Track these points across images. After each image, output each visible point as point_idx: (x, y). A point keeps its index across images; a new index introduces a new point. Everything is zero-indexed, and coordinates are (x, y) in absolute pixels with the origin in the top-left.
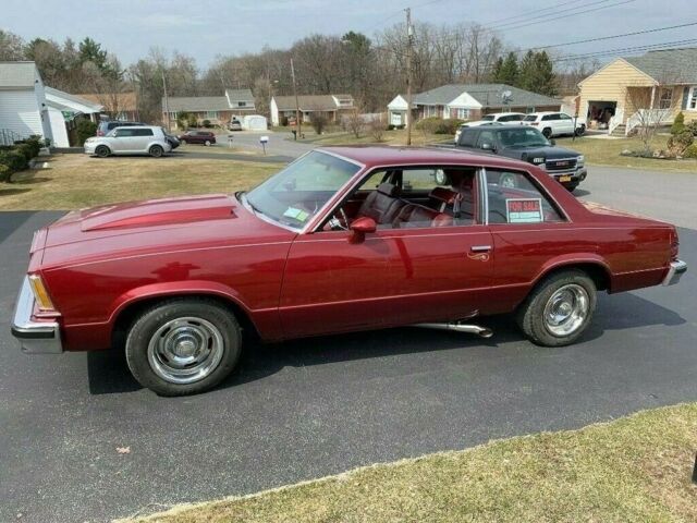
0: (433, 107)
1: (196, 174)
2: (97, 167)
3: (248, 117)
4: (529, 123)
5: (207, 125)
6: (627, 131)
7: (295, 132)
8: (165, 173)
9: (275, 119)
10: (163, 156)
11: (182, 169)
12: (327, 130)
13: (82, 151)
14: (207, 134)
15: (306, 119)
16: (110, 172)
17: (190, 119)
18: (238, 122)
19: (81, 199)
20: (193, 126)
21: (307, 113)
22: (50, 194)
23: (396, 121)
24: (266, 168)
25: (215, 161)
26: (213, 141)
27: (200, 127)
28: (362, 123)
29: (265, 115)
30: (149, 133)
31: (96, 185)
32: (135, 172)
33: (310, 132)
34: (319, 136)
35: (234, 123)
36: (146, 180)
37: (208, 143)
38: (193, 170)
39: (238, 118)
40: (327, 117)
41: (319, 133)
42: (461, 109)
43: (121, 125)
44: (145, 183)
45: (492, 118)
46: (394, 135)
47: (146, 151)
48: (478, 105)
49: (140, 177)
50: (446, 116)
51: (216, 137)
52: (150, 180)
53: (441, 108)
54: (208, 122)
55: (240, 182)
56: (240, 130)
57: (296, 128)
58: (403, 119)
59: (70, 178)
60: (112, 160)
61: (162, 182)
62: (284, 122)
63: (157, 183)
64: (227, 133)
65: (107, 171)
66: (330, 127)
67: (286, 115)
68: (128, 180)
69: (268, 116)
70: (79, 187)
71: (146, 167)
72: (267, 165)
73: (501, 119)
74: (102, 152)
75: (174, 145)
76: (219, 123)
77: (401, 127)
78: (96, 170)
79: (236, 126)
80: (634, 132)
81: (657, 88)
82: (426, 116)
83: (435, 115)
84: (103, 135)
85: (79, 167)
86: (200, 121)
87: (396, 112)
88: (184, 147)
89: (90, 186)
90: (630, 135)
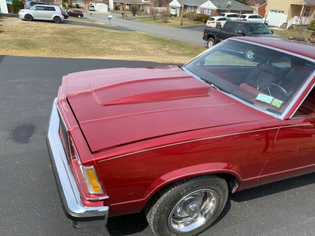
0: (192, 7)
1: (81, 34)
2: (27, 26)
3: (98, 4)
4: (242, 19)
5: (78, 7)
6: (287, 27)
7: (123, 14)
8: (64, 33)
9: (112, 7)
10: (61, 23)
11: (73, 31)
12: (138, 14)
13: (18, 16)
14: (79, 11)
15: (127, 7)
16: (35, 30)
17: (69, 3)
18: (93, 7)
19: (22, 45)
20: (71, 7)
21: (128, 5)
22: (5, 41)
23: (173, 12)
24: (115, 33)
25: (89, 27)
26: (82, 16)
27: (74, 7)
28: (157, 12)
29: (106, 4)
30: (53, 9)
31: (29, 37)
32: (49, 30)
33: (130, 14)
34: (134, 17)
35: (91, 7)
36: (55, 36)
37: (79, 16)
38: (79, 32)
39: (93, 4)
40: (137, 7)
41: (134, 15)
42: (206, 9)
43: (37, 4)
44: (55, 37)
45: (224, 15)
46: (173, 19)
47: (52, 19)
48: (215, 8)
49: (52, 34)
50: (198, 12)
51: (83, 13)
52: (58, 36)
53: (196, 7)
54: (78, 5)
55: (105, 41)
56: (94, 11)
57: (123, 12)
58: (176, 12)
59: (14, 32)
60: (34, 23)
61: (65, 38)
62: (116, 8)
63: (62, 37)
64: (88, 12)
65: (33, 29)
66: (139, 13)
67: (117, 5)
68: (46, 35)
69: (108, 4)
70: (20, 37)
71: (53, 28)
72: (115, 31)
73: (229, 16)
74: (28, 18)
75: (66, 17)
76: (84, 6)
77: (175, 16)
78: (27, 28)
79: (92, 8)
80: (291, 27)
81: (305, 6)
82: (188, 11)
83: (193, 11)
84: (28, 9)
85: (17, 26)
86: (74, 4)
87: (173, 8)
88: (70, 19)
89: (26, 37)
90: (289, 29)
